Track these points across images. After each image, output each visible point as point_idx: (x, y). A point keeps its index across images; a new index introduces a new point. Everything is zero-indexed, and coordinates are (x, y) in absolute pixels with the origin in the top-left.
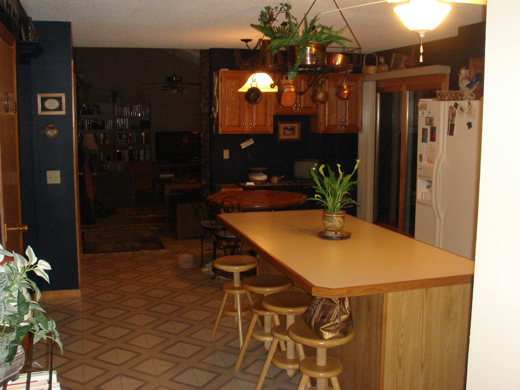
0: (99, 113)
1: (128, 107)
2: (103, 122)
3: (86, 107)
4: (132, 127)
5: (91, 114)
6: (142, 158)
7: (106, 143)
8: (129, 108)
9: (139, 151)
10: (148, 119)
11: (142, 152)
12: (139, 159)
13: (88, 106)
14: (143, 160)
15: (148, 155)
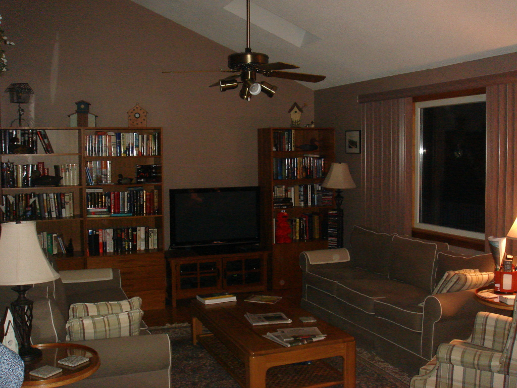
0: (48, 149)
1: (110, 136)
2: (57, 168)
3: (19, 136)
4: (120, 179)
5: (31, 151)
6: (141, 246)
7: (64, 215)
8: (114, 139)
9: (135, 230)
10: (151, 162)
11: (141, 232)
12: (134, 247)
13: (23, 135)
14: (143, 248)
15: (153, 240)
